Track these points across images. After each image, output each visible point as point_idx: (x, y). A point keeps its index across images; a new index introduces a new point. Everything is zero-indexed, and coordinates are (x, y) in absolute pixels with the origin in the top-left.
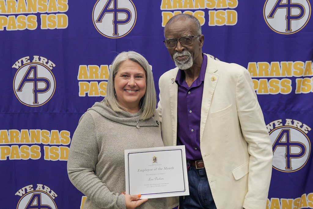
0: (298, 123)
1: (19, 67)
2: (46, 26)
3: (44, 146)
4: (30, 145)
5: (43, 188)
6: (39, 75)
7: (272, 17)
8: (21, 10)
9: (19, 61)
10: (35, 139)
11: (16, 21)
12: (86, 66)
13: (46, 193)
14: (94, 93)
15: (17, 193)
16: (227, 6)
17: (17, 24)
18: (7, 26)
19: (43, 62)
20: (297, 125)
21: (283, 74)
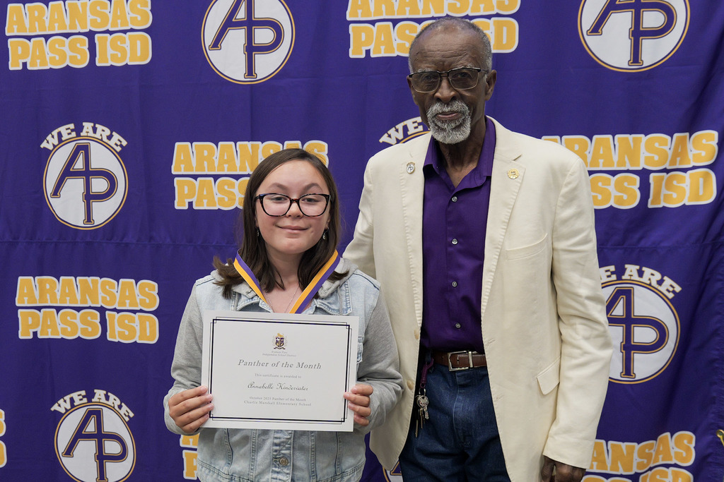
0: (652, 275)
1: (54, 146)
2: (108, 59)
3: (107, 312)
5: (107, 398)
7: (597, 32)
8: (56, 25)
9: (53, 133)
10: (87, 297)
11: (47, 49)
12: (189, 144)
13: (112, 408)
14: (205, 201)
15: (56, 407)
16: (493, 10)
17: (49, 55)
18: (28, 60)
19: (101, 135)
21: (621, 162)
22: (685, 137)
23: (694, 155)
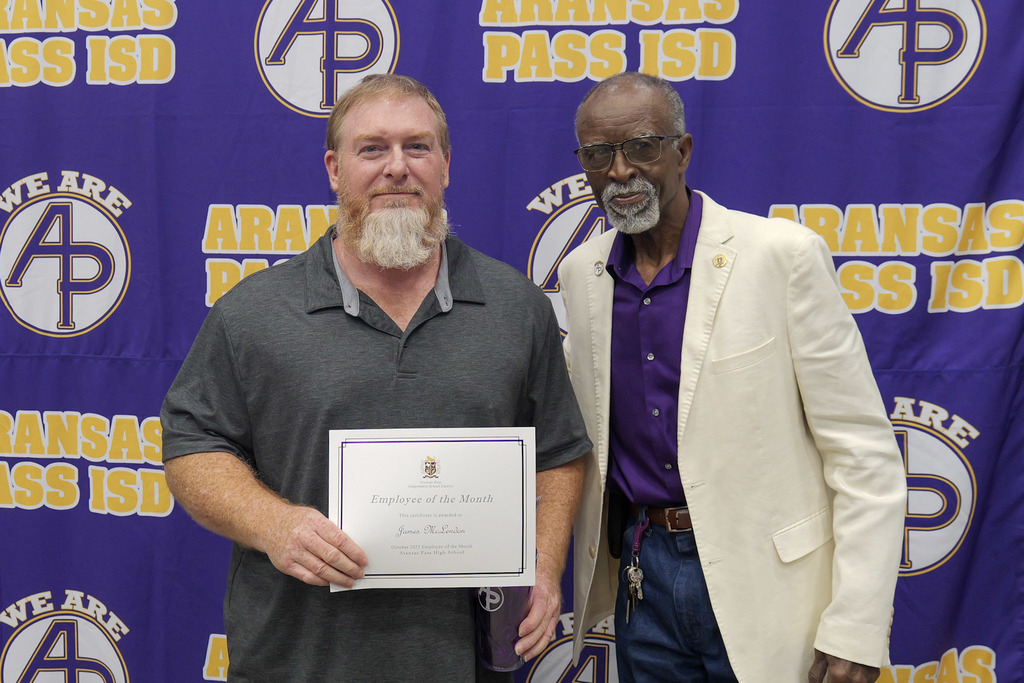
0: (935, 412)
1: (15, 207)
2: (105, 75)
3: (91, 468)
4: (44, 462)
5: (86, 603)
6: (79, 236)
7: (853, 52)
8: (25, 20)
9: (13, 186)
10: (60, 443)
11: (8, 56)
12: (231, 207)
13: (93, 620)
15: (3, 618)
16: (700, 17)
17: (11, 66)
19: (91, 191)
20: (931, 419)
21: (888, 245)
22: (980, 209)
23: (992, 236)
